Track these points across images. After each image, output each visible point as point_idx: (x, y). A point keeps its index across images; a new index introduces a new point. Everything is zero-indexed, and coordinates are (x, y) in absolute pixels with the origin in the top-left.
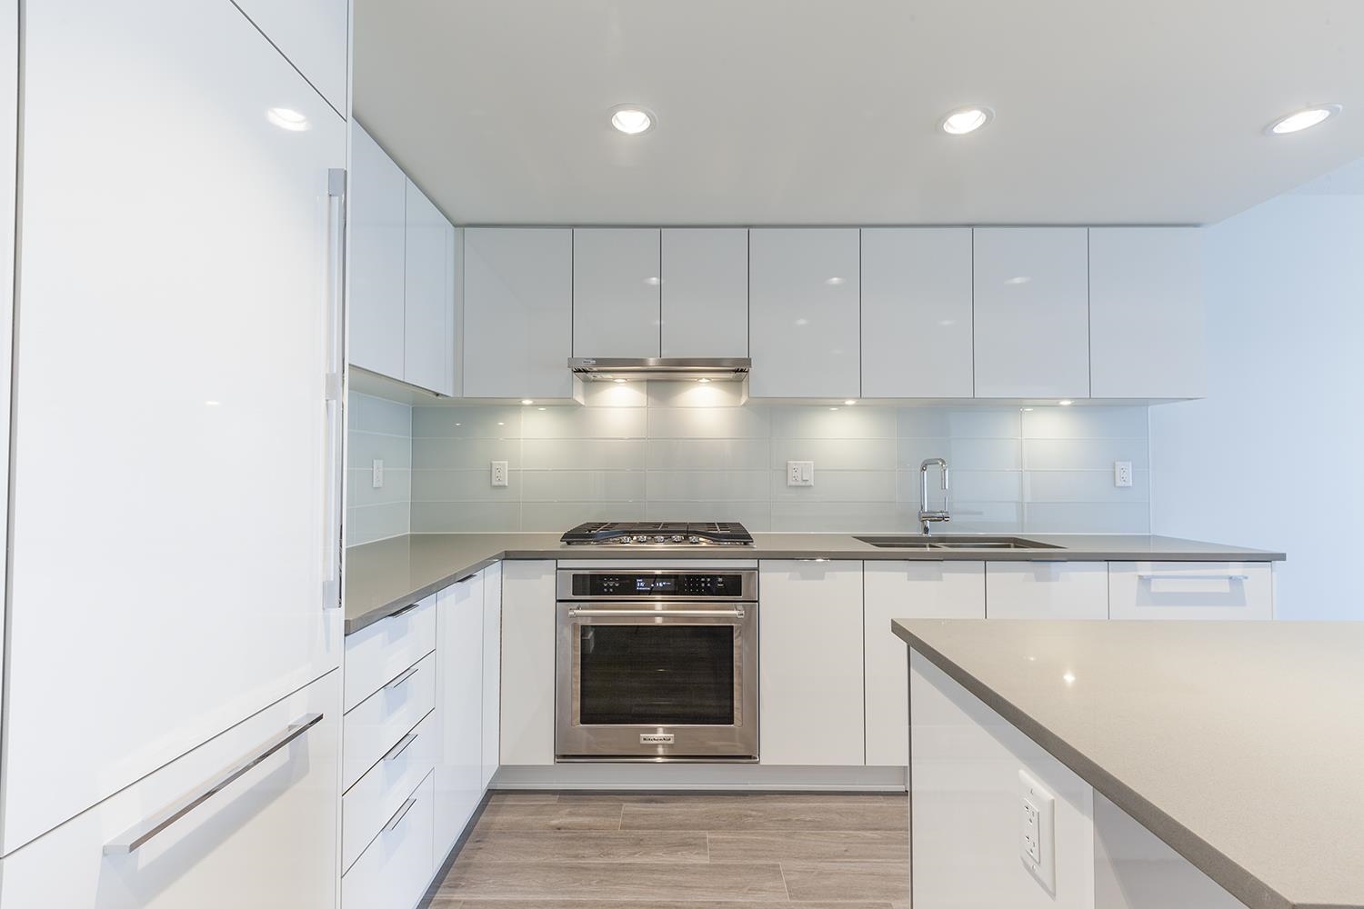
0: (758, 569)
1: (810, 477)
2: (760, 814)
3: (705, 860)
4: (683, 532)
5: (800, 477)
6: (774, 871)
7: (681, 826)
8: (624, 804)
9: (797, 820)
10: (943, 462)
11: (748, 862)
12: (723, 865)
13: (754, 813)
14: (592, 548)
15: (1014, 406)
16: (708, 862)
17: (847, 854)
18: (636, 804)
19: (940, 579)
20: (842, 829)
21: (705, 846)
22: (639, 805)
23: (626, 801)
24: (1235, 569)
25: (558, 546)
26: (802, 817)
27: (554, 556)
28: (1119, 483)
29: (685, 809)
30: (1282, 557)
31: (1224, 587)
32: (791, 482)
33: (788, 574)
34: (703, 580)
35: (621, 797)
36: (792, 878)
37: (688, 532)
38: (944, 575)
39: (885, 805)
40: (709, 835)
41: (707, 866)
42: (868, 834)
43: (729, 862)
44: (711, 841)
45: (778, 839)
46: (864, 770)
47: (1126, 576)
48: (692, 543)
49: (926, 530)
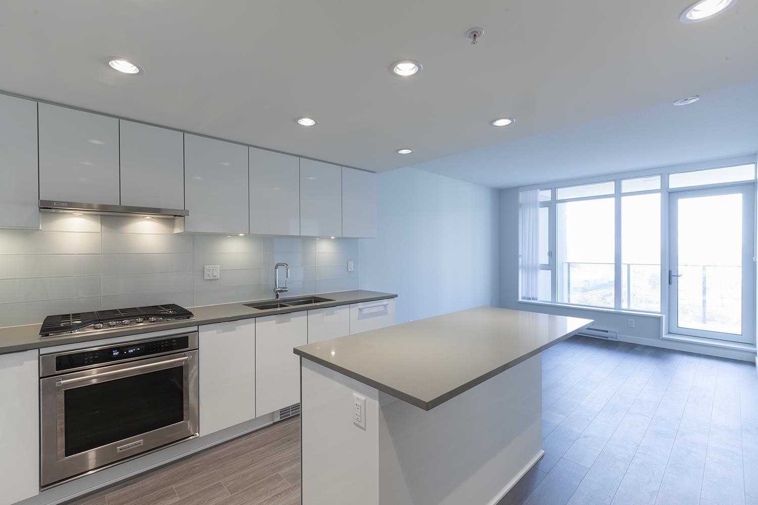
0: (198, 331)
1: (217, 274)
2: (203, 463)
3: (177, 499)
4: (143, 315)
5: (212, 274)
6: (219, 486)
7: (153, 490)
8: (106, 496)
9: (224, 457)
10: (287, 265)
11: (203, 489)
12: (188, 497)
13: (198, 464)
15: (312, 239)
16: (179, 499)
17: (254, 462)
18: (116, 491)
19: (290, 321)
20: (248, 452)
21: (174, 493)
22: (118, 491)
23: (107, 493)
24: (385, 302)
25: (37, 339)
26: (226, 455)
27: (37, 347)
28: (350, 270)
29: (154, 480)
30: (396, 296)
31: (382, 309)
32: (206, 277)
33: (215, 331)
34: (163, 343)
35: (101, 493)
36: (229, 485)
37: (146, 315)
38: (291, 319)
39: (265, 433)
40: (174, 487)
41: (179, 501)
42: (261, 449)
43: (192, 494)
44: (176, 489)
45: (216, 471)
46: (256, 420)
47: (354, 310)
48: (152, 322)
49: (277, 297)
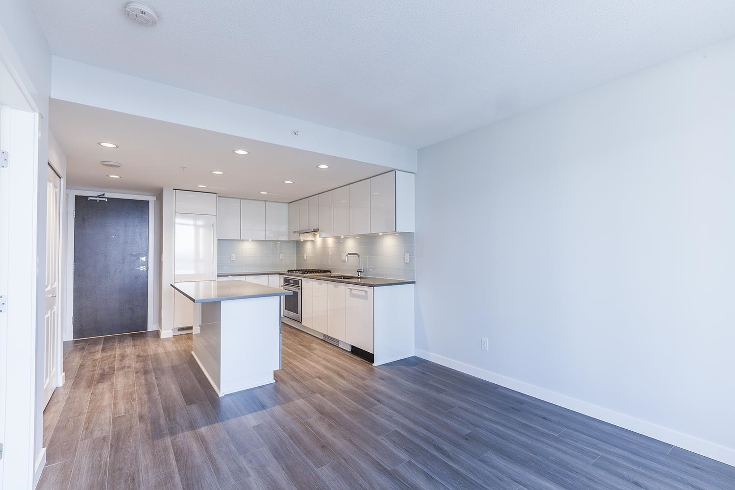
0: (302, 280)
24: (366, 289)
25: (286, 272)
28: (406, 262)
31: (364, 293)
49: (359, 275)
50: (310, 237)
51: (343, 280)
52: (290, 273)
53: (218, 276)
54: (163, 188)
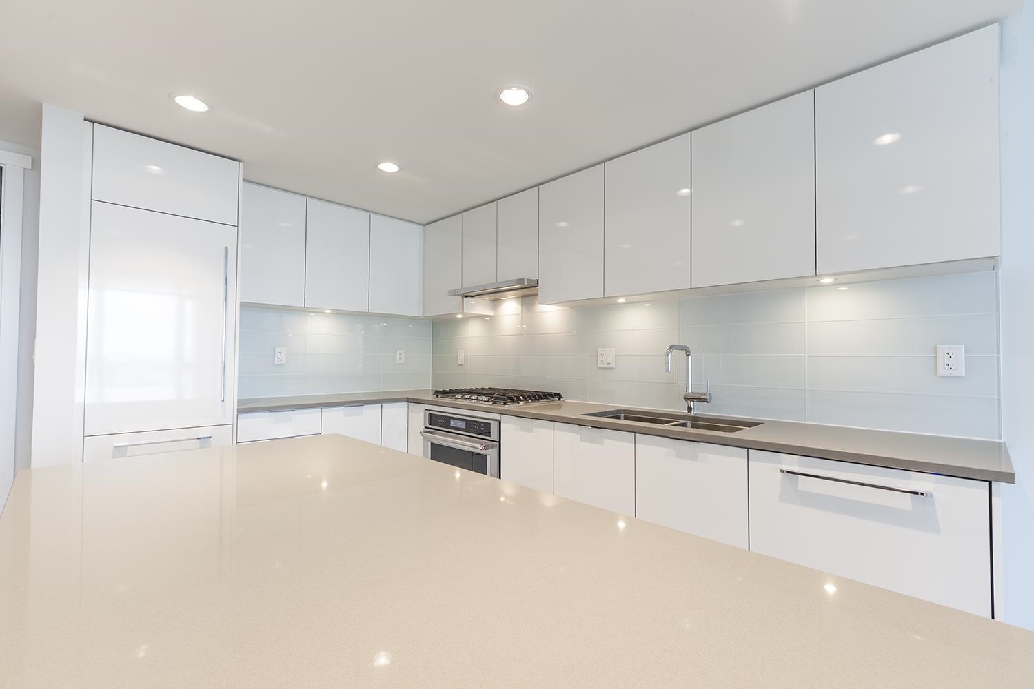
0: (500, 421)
1: (612, 361)
5: (605, 360)
14: (447, 400)
24: (921, 482)
25: (430, 397)
28: (942, 371)
32: (600, 365)
33: (514, 426)
49: (690, 409)
50: (479, 307)
51: (622, 421)
52: (440, 399)
53: (240, 411)
54: (42, 104)
